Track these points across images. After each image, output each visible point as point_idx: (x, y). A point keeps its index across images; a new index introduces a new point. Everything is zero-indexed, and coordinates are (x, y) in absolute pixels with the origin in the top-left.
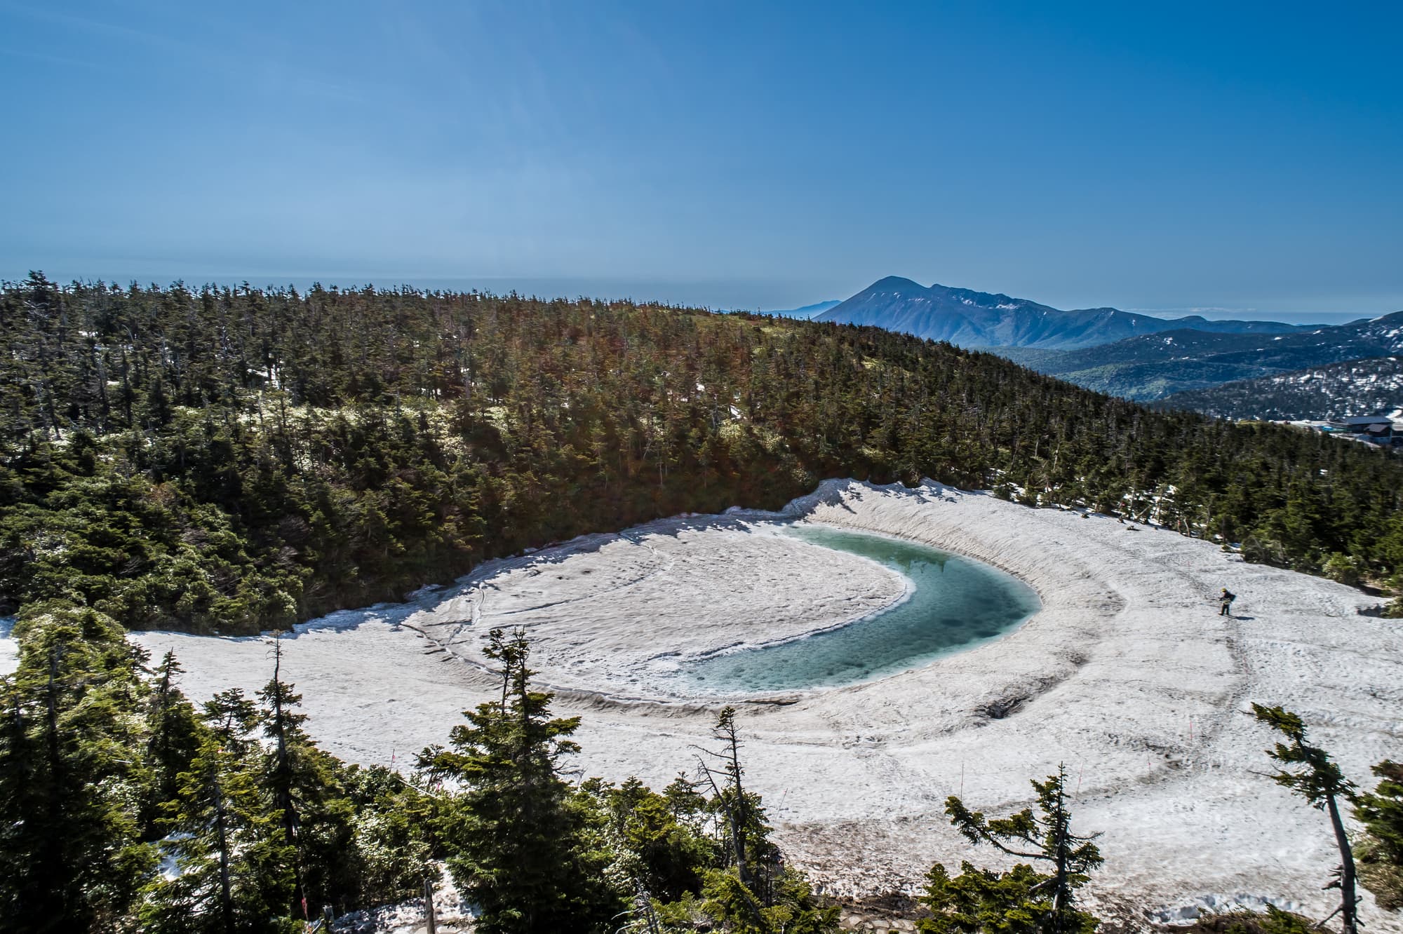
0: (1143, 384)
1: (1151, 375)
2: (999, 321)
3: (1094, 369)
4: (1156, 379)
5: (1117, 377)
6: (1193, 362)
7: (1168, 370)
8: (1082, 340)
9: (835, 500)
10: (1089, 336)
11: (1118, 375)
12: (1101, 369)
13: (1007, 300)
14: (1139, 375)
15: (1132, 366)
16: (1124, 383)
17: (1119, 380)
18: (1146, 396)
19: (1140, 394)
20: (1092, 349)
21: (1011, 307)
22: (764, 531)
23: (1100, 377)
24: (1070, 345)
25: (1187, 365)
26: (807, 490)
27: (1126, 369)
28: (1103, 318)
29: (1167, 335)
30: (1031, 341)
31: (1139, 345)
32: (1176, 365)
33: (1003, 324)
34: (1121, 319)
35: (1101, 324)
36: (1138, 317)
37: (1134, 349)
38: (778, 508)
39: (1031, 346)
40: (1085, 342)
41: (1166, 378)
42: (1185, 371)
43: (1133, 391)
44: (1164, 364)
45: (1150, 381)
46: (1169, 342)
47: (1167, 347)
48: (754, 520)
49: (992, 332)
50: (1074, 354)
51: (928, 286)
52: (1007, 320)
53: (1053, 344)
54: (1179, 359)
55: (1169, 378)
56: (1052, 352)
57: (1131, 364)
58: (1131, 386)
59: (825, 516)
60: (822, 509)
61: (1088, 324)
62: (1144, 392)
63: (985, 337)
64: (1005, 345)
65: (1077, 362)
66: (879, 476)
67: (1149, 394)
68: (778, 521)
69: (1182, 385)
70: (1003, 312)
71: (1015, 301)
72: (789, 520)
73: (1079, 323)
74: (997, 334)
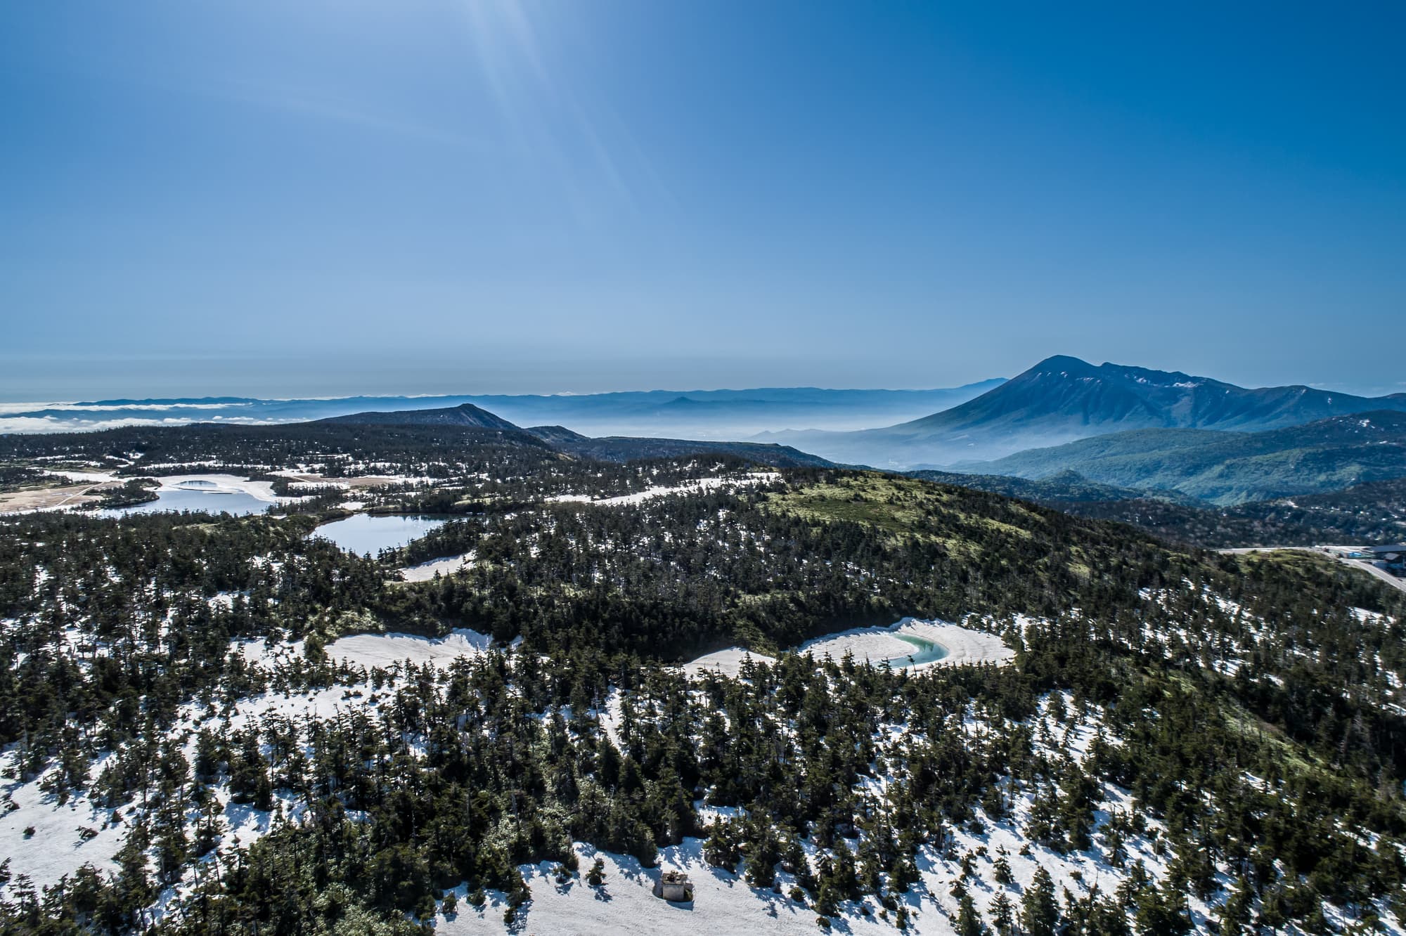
0: (1334, 470)
1: (1343, 461)
2: (1177, 400)
3: (1277, 454)
4: (1349, 464)
5: (1302, 464)
6: (1391, 446)
7: (1363, 455)
8: (1269, 420)
9: (909, 625)
10: (1278, 416)
11: (1305, 459)
12: (1286, 453)
13: (1185, 378)
14: (1328, 461)
15: (1321, 450)
16: (1312, 469)
17: (1306, 466)
18: (1336, 483)
19: (1330, 481)
20: (1276, 432)
21: (1189, 385)
22: (885, 635)
23: (1285, 462)
24: (1253, 427)
25: (1385, 449)
26: (898, 620)
27: (1314, 454)
28: (1293, 396)
29: (1363, 416)
30: (1211, 421)
31: (1331, 427)
32: (1372, 450)
33: (1180, 403)
34: (1314, 398)
35: (1292, 402)
36: (1334, 395)
37: (1325, 431)
38: (887, 626)
39: (1209, 428)
40: (1273, 422)
41: (1360, 463)
42: (1382, 458)
43: (1322, 477)
44: (1358, 449)
45: (1342, 467)
46: (1365, 425)
47: (1363, 430)
48: (882, 631)
49: (1169, 412)
50: (1256, 437)
51: (1098, 364)
52: (1186, 399)
53: (1236, 424)
54: (1375, 444)
55: (1363, 464)
56: (1232, 435)
57: (1321, 448)
58: (1320, 472)
59: (905, 630)
60: (904, 627)
61: (1278, 403)
62: (1335, 478)
63: (1160, 417)
64: (1182, 426)
65: (1260, 445)
66: (922, 617)
67: (1339, 480)
68: (890, 631)
69: (1378, 471)
70: (1180, 390)
71: (1194, 379)
72: (893, 630)
73: (1268, 401)
74: (1174, 414)
